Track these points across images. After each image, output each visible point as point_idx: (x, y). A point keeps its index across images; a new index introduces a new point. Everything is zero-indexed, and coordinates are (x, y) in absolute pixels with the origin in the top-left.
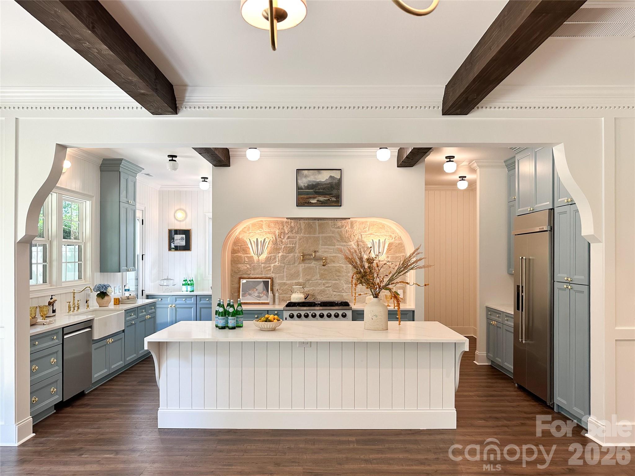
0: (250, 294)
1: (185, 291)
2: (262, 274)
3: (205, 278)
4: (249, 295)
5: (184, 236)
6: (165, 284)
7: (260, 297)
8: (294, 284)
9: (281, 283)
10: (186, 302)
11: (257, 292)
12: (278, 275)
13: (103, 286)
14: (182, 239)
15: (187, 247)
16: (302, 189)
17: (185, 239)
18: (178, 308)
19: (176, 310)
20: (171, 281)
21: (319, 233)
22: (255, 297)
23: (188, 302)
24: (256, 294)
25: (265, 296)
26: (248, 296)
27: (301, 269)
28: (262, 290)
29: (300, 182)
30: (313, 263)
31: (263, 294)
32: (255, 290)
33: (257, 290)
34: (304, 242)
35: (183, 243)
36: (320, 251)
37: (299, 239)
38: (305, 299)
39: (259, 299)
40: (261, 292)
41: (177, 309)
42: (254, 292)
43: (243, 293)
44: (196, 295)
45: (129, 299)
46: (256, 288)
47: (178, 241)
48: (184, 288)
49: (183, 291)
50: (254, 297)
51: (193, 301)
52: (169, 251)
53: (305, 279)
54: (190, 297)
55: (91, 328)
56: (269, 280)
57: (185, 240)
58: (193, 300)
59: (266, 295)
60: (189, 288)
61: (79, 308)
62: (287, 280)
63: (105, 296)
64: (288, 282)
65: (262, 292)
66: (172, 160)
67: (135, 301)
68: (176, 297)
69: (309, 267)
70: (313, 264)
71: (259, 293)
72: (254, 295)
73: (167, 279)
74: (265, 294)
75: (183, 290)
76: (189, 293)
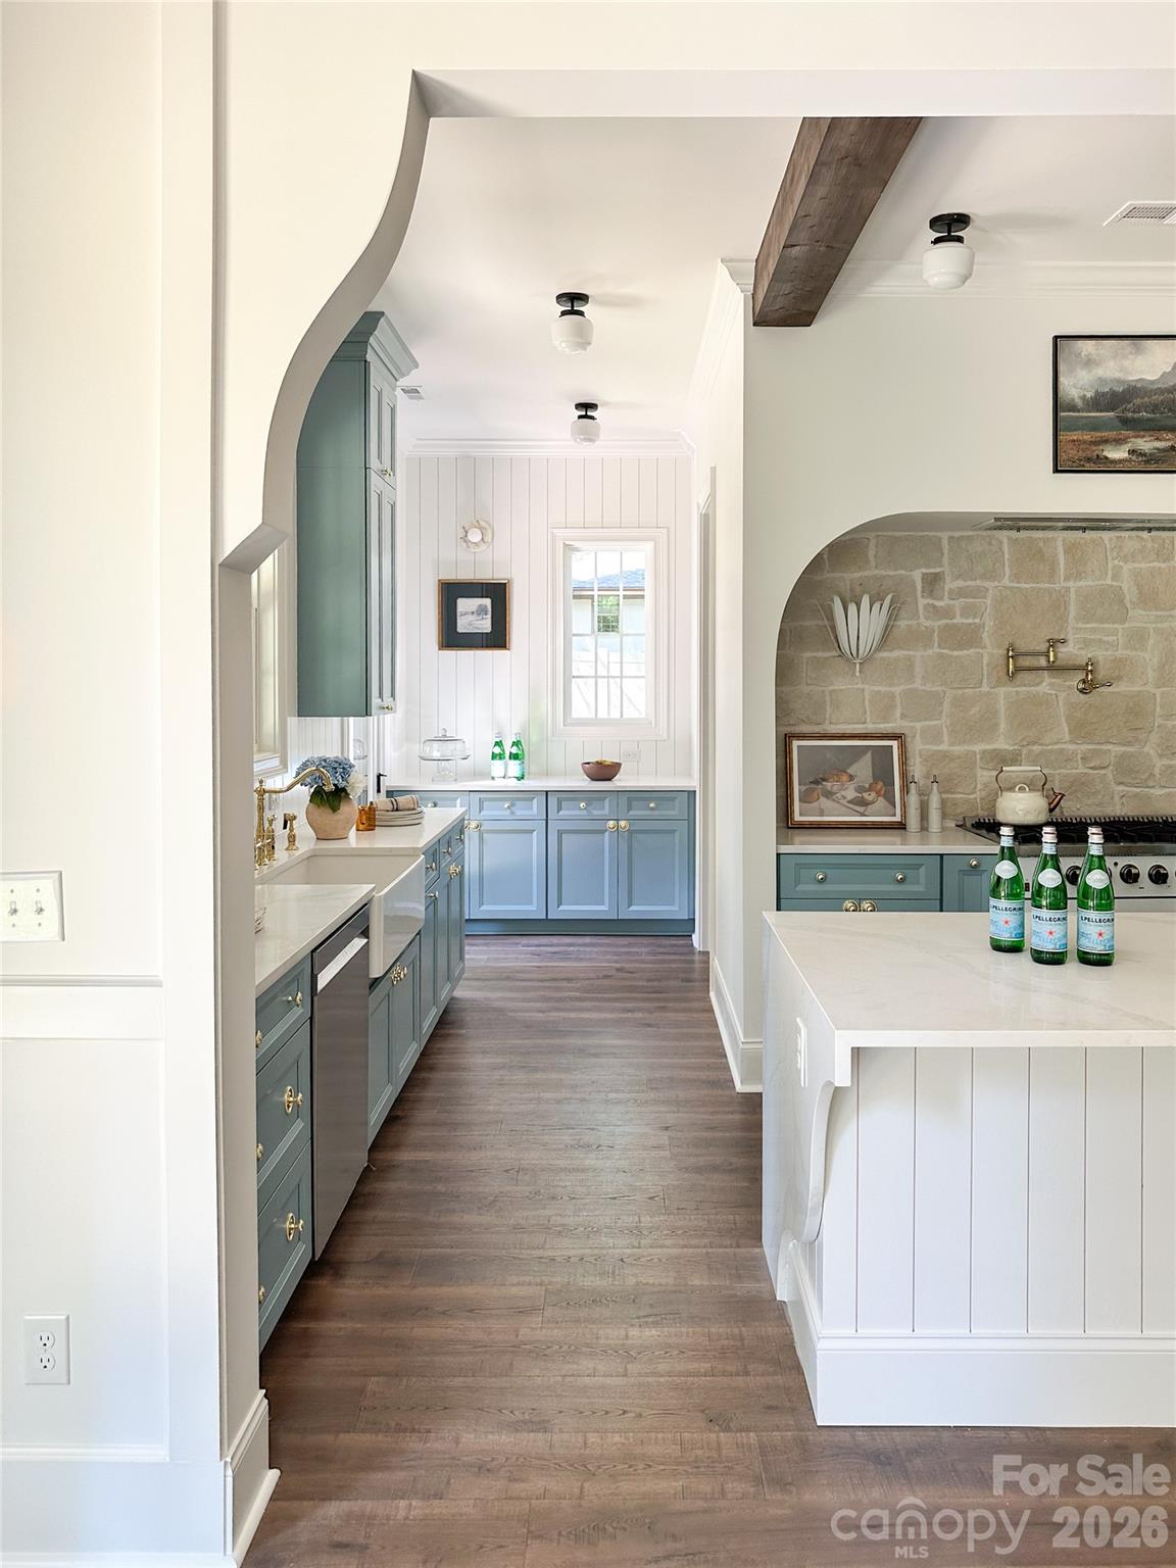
0: (828, 794)
1: (504, 776)
2: (865, 723)
3: (553, 735)
4: (827, 797)
5: (487, 602)
6: (436, 754)
7: (863, 803)
8: (978, 757)
9: (933, 755)
10: (512, 813)
11: (852, 786)
12: (918, 725)
13: (336, 765)
14: (481, 610)
15: (497, 638)
16: (1073, 408)
17: (490, 613)
18: (488, 832)
19: (481, 839)
20: (459, 745)
21: (1067, 579)
22: (849, 802)
23: (519, 813)
24: (851, 793)
25: (881, 798)
26: (822, 799)
27: (1002, 706)
28: (872, 781)
29: (1066, 383)
30: (1044, 684)
31: (873, 794)
32: (845, 778)
33: (851, 778)
34: (1014, 607)
35: (485, 625)
36: (1071, 638)
37: (999, 599)
38: (1051, 810)
39: (861, 809)
40: (867, 786)
41: (485, 835)
42: (843, 785)
43: (804, 788)
44: (547, 792)
45: (397, 810)
46: (849, 771)
47: (471, 618)
48: (498, 767)
49: (493, 778)
50: (844, 802)
51: (535, 810)
52: (439, 649)
53: (1018, 741)
54: (528, 795)
55: (367, 937)
56: (894, 744)
57: (489, 616)
58: (536, 807)
59: (885, 797)
60: (514, 768)
61: (273, 847)
62: (952, 744)
63: (340, 802)
64: (958, 749)
65: (870, 785)
66: (573, 312)
67: (417, 816)
68: (483, 795)
69: (1035, 696)
70: (1046, 684)
71: (860, 789)
72: (844, 798)
73: (445, 739)
74: (882, 792)
75: (493, 775)
76: (512, 784)
